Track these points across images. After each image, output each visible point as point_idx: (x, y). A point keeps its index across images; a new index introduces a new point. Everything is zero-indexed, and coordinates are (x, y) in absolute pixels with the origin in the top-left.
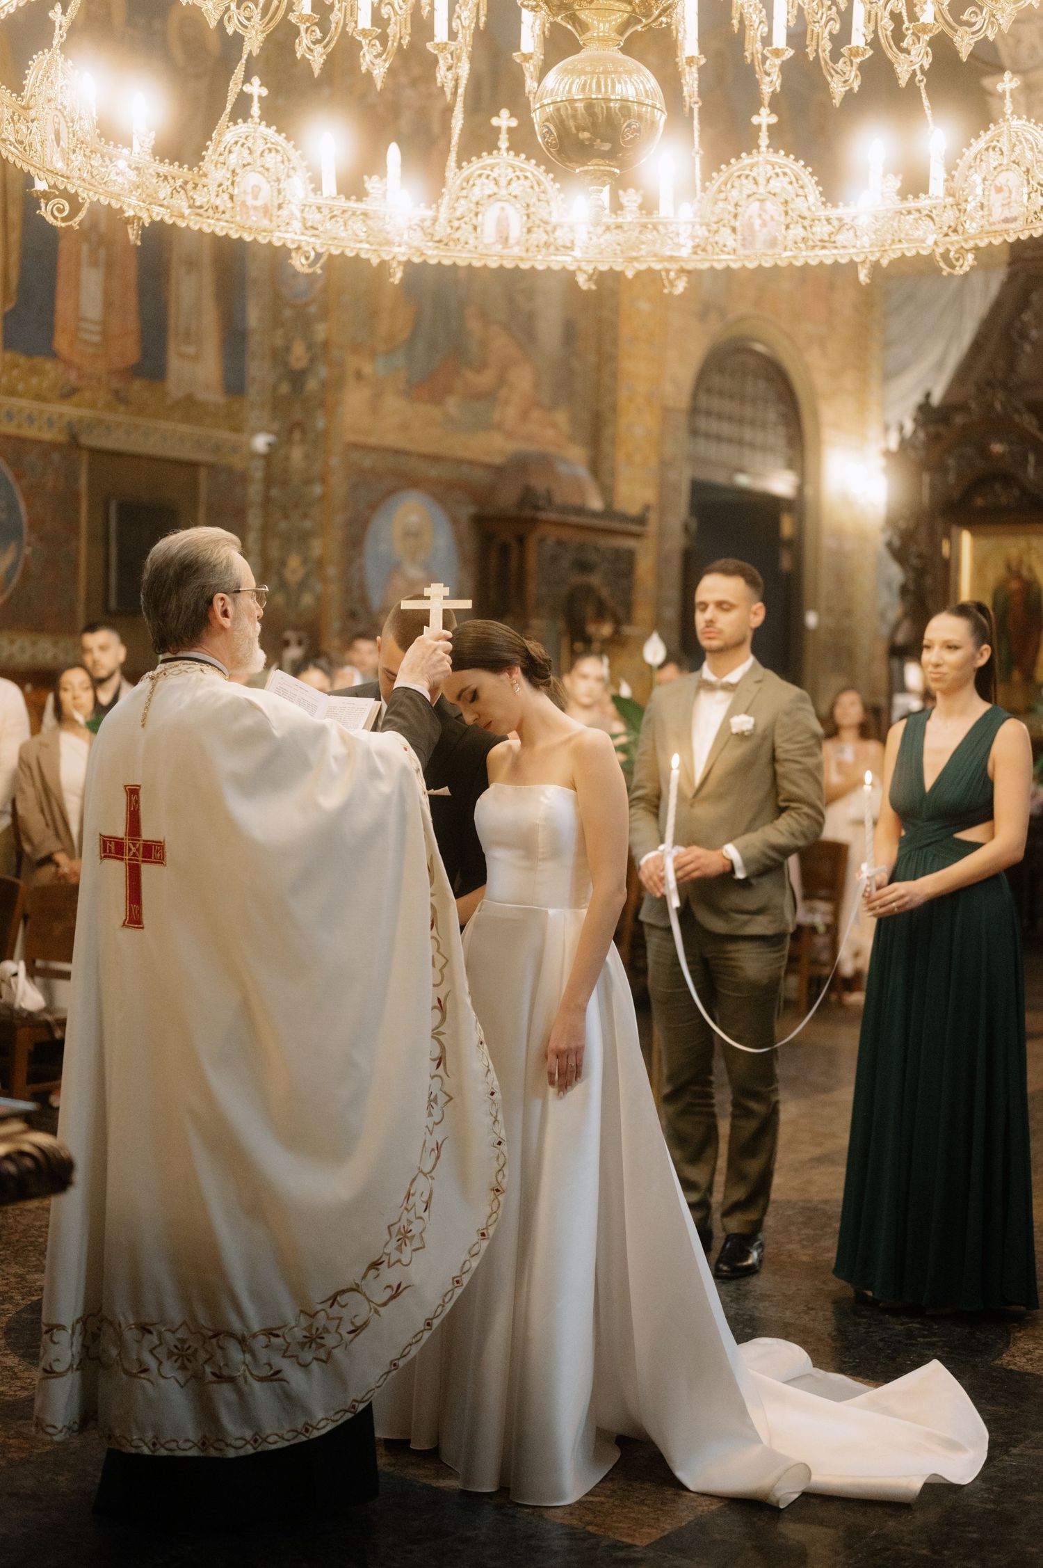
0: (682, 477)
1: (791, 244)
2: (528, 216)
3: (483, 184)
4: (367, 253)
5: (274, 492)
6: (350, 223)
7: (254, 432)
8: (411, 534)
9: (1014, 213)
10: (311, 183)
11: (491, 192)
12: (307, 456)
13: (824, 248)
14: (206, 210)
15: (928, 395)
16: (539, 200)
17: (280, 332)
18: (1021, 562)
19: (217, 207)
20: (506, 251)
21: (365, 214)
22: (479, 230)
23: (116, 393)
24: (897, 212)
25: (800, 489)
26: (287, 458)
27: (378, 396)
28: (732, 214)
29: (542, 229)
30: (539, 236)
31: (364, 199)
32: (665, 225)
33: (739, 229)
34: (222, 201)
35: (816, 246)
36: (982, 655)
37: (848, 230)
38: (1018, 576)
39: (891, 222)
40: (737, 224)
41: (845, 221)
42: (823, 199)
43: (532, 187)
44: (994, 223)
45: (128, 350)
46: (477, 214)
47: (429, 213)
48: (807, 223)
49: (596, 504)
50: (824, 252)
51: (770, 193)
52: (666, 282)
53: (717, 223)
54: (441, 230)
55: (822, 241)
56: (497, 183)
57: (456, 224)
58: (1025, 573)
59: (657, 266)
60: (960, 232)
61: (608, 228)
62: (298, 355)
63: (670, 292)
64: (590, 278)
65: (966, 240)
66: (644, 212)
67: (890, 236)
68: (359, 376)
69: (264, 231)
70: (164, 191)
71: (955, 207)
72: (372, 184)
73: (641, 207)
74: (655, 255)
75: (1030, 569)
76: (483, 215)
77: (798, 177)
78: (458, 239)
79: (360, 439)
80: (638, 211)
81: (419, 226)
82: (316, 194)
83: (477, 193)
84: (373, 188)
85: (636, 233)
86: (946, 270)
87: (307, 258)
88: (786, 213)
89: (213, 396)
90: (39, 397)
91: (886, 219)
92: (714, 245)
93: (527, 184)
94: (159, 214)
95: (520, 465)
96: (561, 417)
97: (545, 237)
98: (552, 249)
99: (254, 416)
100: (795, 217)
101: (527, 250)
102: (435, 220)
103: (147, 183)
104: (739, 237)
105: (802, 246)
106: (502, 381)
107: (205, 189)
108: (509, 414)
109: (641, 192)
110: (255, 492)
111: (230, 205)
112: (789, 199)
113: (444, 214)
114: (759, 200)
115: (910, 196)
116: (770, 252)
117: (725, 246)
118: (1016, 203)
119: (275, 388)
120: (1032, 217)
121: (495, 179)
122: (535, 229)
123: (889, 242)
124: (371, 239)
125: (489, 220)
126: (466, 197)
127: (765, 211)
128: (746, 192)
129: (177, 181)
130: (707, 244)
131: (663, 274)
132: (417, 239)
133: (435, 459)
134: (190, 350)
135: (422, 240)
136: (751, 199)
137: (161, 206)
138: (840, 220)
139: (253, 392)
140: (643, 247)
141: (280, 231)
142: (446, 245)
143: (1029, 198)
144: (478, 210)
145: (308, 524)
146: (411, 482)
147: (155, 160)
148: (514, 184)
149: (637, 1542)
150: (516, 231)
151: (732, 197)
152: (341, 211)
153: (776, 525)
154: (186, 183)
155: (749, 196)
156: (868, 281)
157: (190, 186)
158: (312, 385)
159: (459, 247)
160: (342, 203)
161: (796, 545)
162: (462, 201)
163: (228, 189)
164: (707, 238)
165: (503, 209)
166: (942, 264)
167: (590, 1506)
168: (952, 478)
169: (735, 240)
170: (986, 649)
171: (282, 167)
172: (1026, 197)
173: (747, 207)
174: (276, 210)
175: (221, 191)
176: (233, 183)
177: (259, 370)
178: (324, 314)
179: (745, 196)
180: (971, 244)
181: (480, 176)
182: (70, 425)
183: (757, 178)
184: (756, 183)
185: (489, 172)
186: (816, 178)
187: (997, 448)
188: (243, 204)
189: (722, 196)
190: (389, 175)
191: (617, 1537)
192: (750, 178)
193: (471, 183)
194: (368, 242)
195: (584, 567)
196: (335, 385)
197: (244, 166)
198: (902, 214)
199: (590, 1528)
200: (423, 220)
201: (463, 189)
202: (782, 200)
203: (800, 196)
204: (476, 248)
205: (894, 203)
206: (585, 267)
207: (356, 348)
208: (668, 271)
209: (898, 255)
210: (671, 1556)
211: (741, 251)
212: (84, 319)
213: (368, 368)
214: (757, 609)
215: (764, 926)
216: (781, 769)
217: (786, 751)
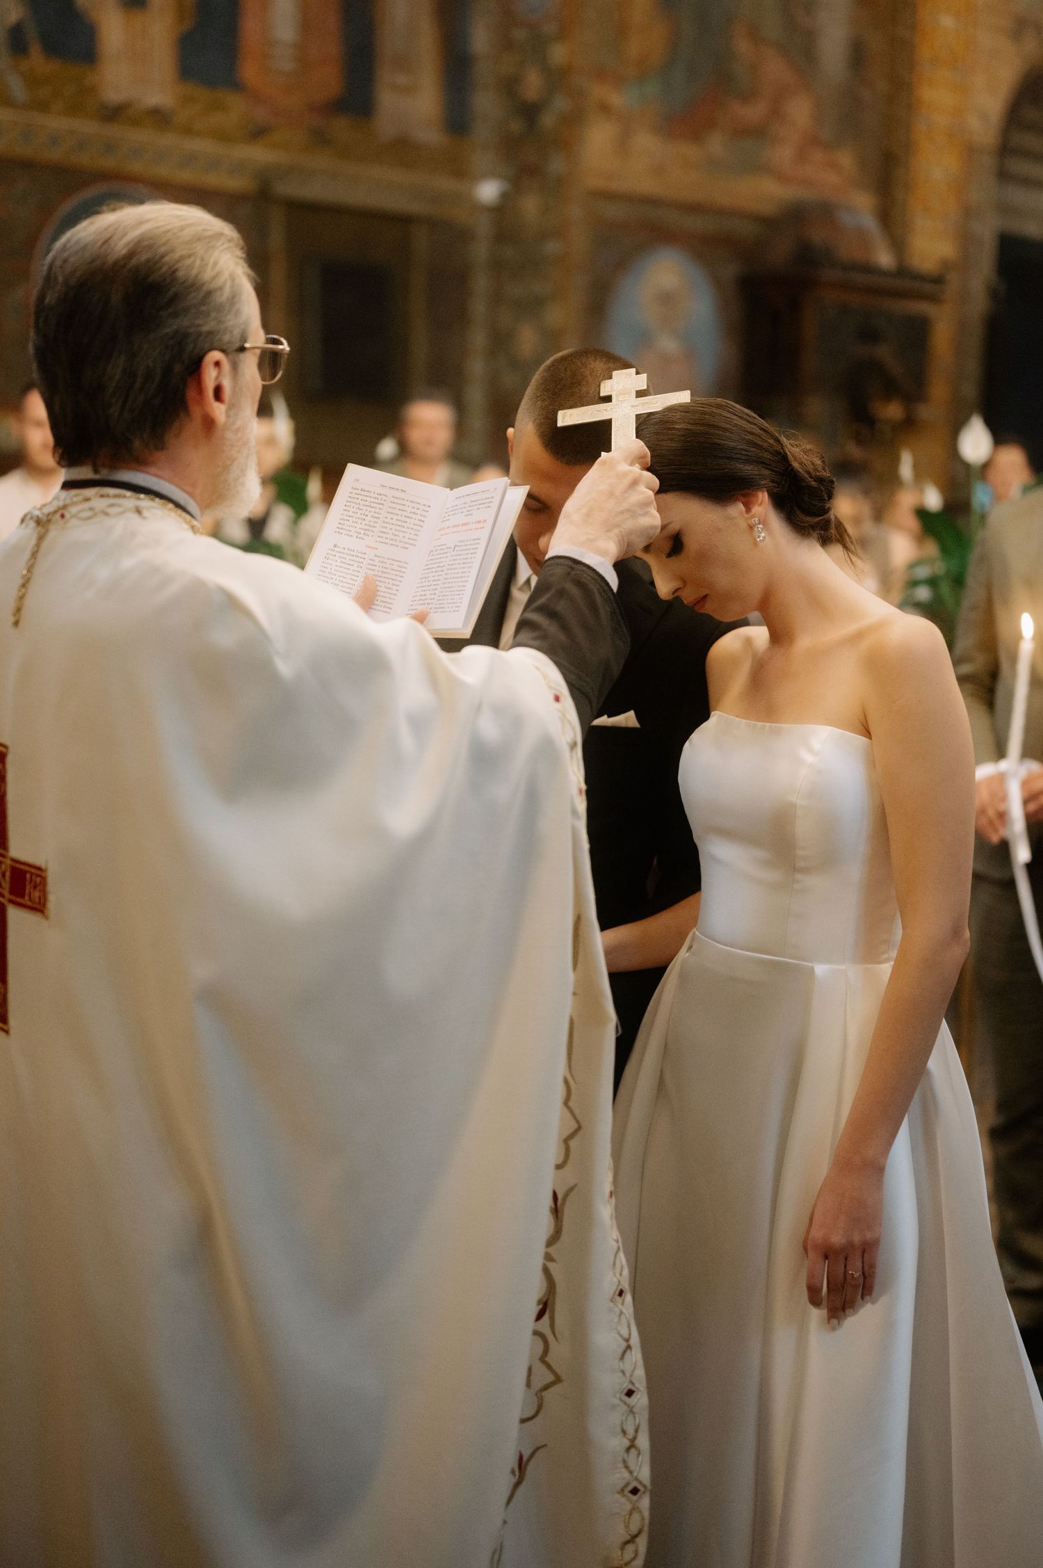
0: (987, 230)
5: (505, 251)
7: (481, 178)
8: (666, 299)
12: (542, 208)
17: (510, 58)
23: (316, 132)
26: (520, 211)
27: (626, 133)
45: (328, 81)
49: (884, 258)
62: (533, 84)
68: (605, 108)
79: (606, 185)
89: (431, 135)
90: (222, 136)
95: (796, 215)
96: (846, 159)
99: (479, 158)
106: (776, 113)
108: (783, 154)
110: (480, 251)
119: (505, 125)
133: (694, 208)
134: (402, 79)
139: (479, 129)
145: (543, 288)
146: (664, 235)
158: (548, 120)
177: (485, 105)
178: (561, 33)
182: (261, 171)
195: (869, 335)
196: (574, 120)
207: (598, 73)
212: (275, 43)
213: (618, 99)
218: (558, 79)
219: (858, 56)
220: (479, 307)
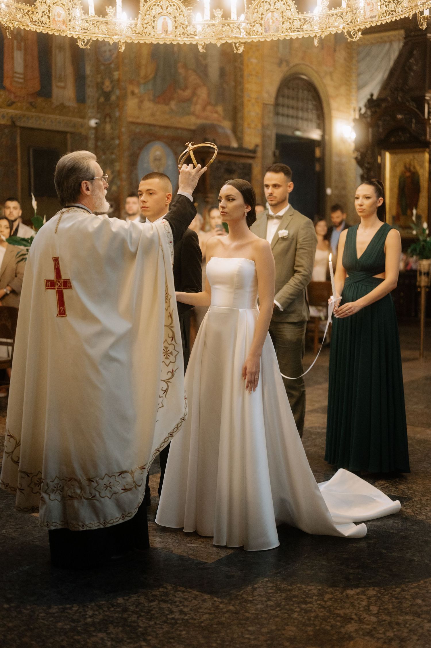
0: (272, 133)
1: (285, 31)
2: (175, 22)
3: (156, 9)
4: (108, 39)
5: (99, 143)
6: (100, 27)
7: (90, 118)
8: (157, 159)
9: (375, 14)
10: (83, 10)
11: (159, 12)
12: (112, 128)
13: (298, 31)
14: (38, 23)
15: (372, 95)
16: (180, 15)
17: (99, 76)
18: (410, 164)
19: (43, 21)
20: (167, 36)
21: (107, 23)
22: (155, 28)
23: (31, 103)
24: (328, 15)
25: (323, 136)
26: (104, 129)
27: (141, 101)
28: (260, 18)
29: (181, 27)
30: (180, 30)
31: (106, 16)
32: (233, 23)
33: (263, 24)
34: (45, 19)
35: (296, 31)
36: (379, 202)
37: (308, 23)
38: (409, 170)
39: (325, 20)
40: (262, 22)
41: (306, 20)
42: (298, 10)
43: (177, 9)
44: (367, 19)
45: (35, 85)
46: (154, 22)
47: (133, 22)
48: (291, 21)
49: (235, 145)
50: (298, 33)
51: (276, 8)
52: (234, 48)
53: (254, 22)
54: (139, 29)
55: (297, 28)
56: (162, 8)
57: (145, 26)
58: (412, 169)
59: (230, 41)
60: (353, 23)
61: (209, 26)
62: (107, 85)
63: (237, 52)
64: (203, 48)
65: (356, 26)
66: (224, 18)
67: (325, 26)
68: (133, 93)
69: (64, 31)
70: (19, 16)
71: (351, 12)
72: (109, 10)
73: (222, 16)
74: (229, 37)
75: (414, 168)
76: (157, 22)
77: (287, 2)
78: (146, 32)
79: (134, 120)
80: (222, 18)
81: (129, 27)
82: (85, 15)
83: (153, 12)
84: (109, 12)
85: (220, 28)
86: (350, 39)
87: (84, 42)
88: (283, 17)
89: (72, 104)
91: (323, 18)
92: (253, 31)
93: (175, 8)
94: (16, 25)
95: (203, 128)
96: (220, 109)
97: (183, 31)
98: (186, 35)
99: (90, 112)
100: (286, 19)
101: (175, 36)
102: (136, 25)
103: (12, 12)
104: (263, 28)
105: (289, 31)
106: (194, 94)
107: (37, 14)
108: (197, 108)
109: (222, 10)
111: (48, 20)
112: (284, 11)
113: (139, 22)
114: (271, 12)
115: (333, 8)
116: (276, 34)
117: (257, 32)
118: (376, 9)
119: (98, 99)
120: (382, 15)
121: (161, 6)
122: (178, 27)
123: (325, 28)
124: (109, 33)
125: (159, 24)
126: (149, 14)
127: (274, 16)
128: (266, 8)
129: (25, 11)
130: (250, 32)
131: (233, 44)
132: (129, 33)
133: (167, 128)
134: (62, 84)
135: (131, 33)
136: (268, 12)
137: (18, 21)
138: (304, 19)
139: (89, 102)
140: (223, 33)
141: (70, 31)
142: (141, 35)
143: (381, 7)
144: (154, 20)
145: (113, 156)
146: (156, 138)
147: (15, 2)
148: (169, 8)
149: (208, 562)
150: (170, 28)
151: (260, 11)
152: (96, 22)
153: (313, 152)
154: (29, 11)
155: (267, 10)
156: (318, 45)
157: (30, 13)
158: (113, 98)
159: (147, 35)
160: (97, 18)
161: (322, 160)
162: (148, 16)
163: (47, 13)
164: (250, 29)
165: (165, 19)
166: (348, 37)
167: (192, 548)
168: (381, 130)
169: (262, 29)
170: (381, 199)
171: (70, 4)
172: (379, 7)
173: (267, 15)
174: (68, 22)
175: (44, 15)
176: (49, 11)
177: (91, 92)
178: (117, 68)
179: (265, 11)
180: (358, 28)
181: (155, 5)
182: (12, 118)
183: (270, 2)
184: (270, 5)
185: (159, 3)
186: (294, 2)
187: (399, 117)
188: (54, 19)
189: (256, 10)
190: (117, 6)
191: (201, 560)
192: (267, 3)
193: (151, 8)
194: (108, 35)
195: (230, 171)
196: (123, 97)
197: (54, 3)
198: (330, 16)
199: (191, 557)
200: (131, 25)
201: (148, 11)
202: (281, 12)
203: (288, 9)
204: (154, 36)
205: (327, 11)
206: (200, 42)
207: (131, 82)
208: (235, 44)
209: (328, 33)
210: (221, 567)
211: (264, 34)
212: (16, 73)
213: (137, 90)
214: (290, 185)
215: (294, 318)
216: (297, 253)
217: (301, 245)
218: (115, 84)
219: (222, 73)
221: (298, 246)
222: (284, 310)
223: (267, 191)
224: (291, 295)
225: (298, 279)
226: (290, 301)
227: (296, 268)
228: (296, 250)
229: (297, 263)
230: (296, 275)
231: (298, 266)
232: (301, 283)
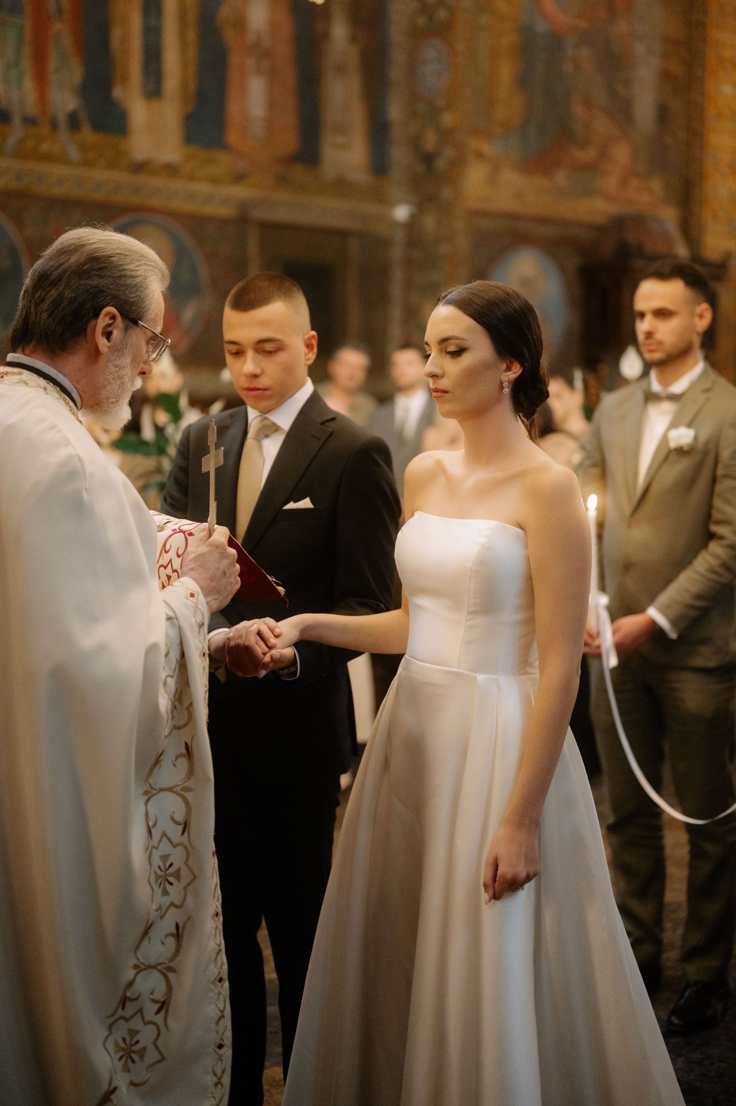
5: (414, 253)
7: (396, 204)
8: (526, 282)
12: (438, 223)
17: (415, 123)
23: (279, 176)
26: (423, 225)
27: (495, 171)
45: (289, 142)
49: (681, 252)
68: (480, 155)
79: (481, 206)
89: (360, 176)
90: (215, 181)
99: (395, 191)
108: (611, 183)
110: (397, 253)
119: (412, 168)
133: (545, 221)
134: (340, 139)
139: (393, 173)
145: (437, 276)
146: (524, 239)
177: (397, 154)
178: (449, 105)
182: (241, 203)
196: (459, 163)
207: (474, 132)
212: (251, 118)
213: (487, 148)
214: (703, 311)
215: (706, 658)
216: (719, 488)
217: (727, 467)
219: (663, 114)
220: (396, 291)
221: (720, 471)
222: (681, 636)
223: (642, 327)
224: (698, 597)
225: (716, 556)
226: (693, 613)
227: (714, 528)
228: (714, 480)
229: (716, 515)
230: (714, 547)
231: (719, 522)
232: (725, 566)
